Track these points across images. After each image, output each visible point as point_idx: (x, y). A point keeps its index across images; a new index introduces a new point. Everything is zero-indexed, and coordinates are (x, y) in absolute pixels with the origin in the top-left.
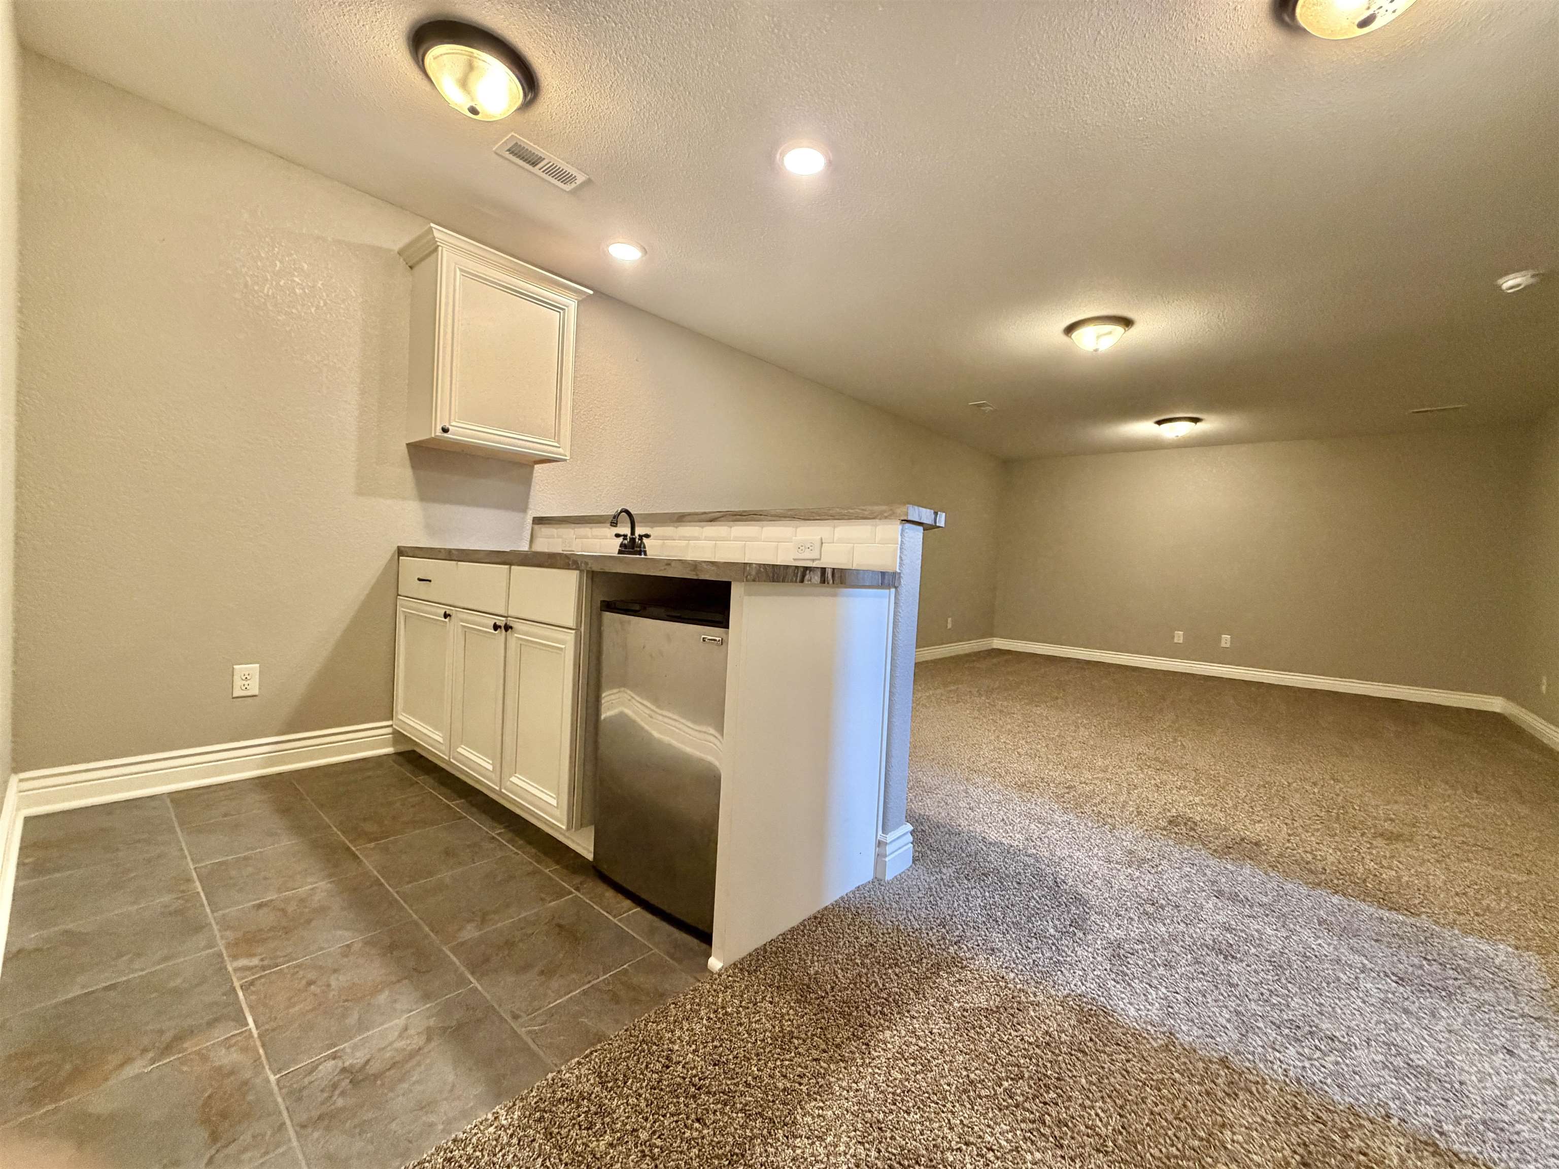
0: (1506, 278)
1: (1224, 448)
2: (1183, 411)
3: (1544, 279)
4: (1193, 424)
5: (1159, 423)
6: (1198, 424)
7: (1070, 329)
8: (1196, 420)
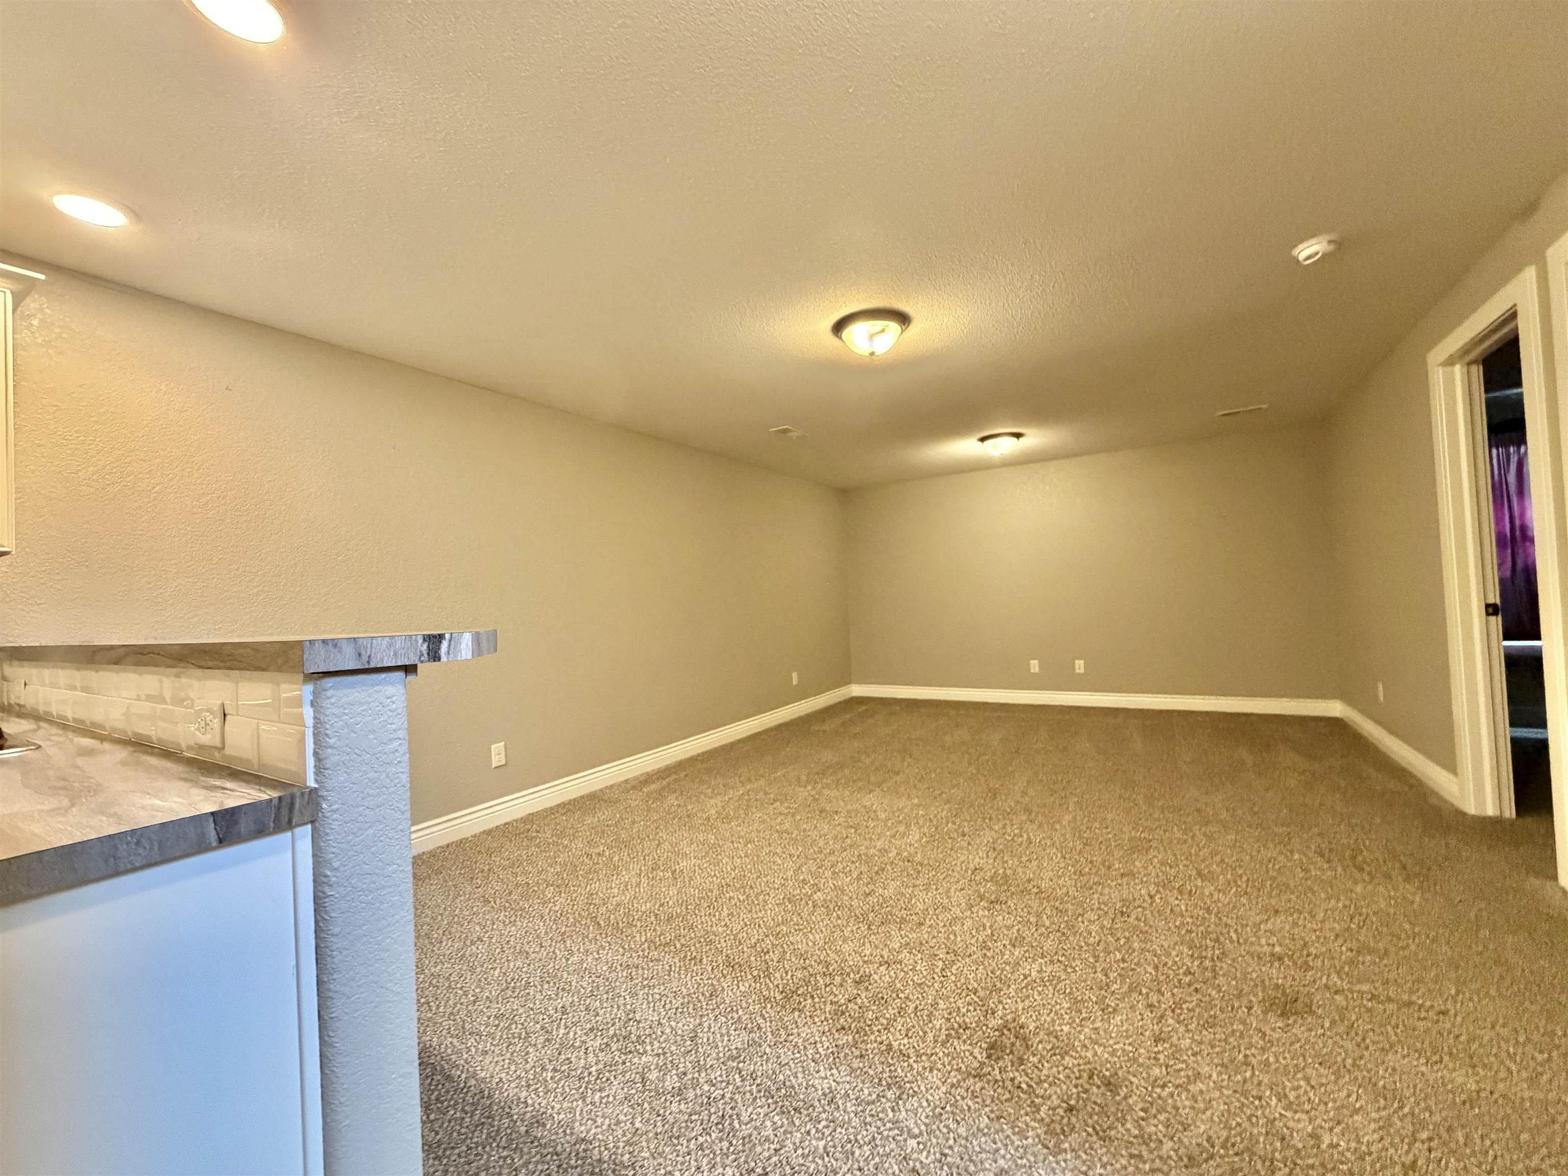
0: (1300, 247)
1: (1053, 463)
2: (1003, 427)
3: (1340, 245)
4: (1015, 439)
5: (983, 440)
6: (1021, 439)
7: (839, 327)
8: (1018, 435)
